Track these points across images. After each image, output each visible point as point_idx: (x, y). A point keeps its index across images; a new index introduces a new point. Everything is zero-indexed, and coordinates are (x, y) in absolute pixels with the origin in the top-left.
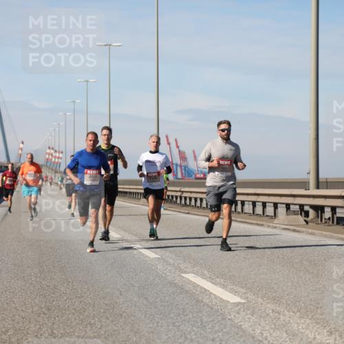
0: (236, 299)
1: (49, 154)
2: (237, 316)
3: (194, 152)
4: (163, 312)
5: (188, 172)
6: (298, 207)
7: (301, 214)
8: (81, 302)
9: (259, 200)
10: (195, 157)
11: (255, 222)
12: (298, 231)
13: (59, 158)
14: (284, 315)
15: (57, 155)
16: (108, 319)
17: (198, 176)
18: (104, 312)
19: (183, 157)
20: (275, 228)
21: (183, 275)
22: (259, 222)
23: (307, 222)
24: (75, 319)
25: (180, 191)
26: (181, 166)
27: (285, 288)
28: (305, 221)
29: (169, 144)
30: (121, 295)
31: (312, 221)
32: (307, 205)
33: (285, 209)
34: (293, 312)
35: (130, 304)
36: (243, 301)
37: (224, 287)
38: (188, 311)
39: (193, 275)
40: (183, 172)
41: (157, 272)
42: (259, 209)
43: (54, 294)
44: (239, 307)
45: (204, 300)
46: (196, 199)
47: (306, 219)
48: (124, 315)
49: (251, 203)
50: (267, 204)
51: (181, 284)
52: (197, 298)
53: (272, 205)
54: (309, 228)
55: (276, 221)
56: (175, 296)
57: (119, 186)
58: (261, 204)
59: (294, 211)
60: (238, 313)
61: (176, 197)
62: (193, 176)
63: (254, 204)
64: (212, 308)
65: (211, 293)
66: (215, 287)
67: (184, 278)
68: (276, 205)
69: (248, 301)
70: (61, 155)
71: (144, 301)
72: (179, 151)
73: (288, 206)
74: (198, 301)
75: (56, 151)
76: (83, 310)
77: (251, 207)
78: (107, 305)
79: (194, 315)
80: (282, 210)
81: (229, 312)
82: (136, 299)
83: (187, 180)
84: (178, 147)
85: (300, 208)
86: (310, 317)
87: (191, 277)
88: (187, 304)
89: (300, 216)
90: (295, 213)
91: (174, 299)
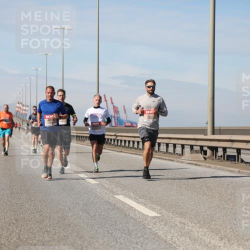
0: (154, 214)
1: (18, 107)
2: (154, 226)
3: (124, 107)
4: (101, 223)
5: (119, 121)
6: (199, 147)
7: (201, 153)
8: (41, 215)
9: (171, 142)
10: (125, 111)
11: (168, 158)
12: (199, 165)
13: (25, 110)
14: (188, 226)
15: (24, 108)
16: (60, 228)
17: (127, 124)
18: (57, 223)
19: (116, 110)
20: (183, 162)
21: (115, 196)
22: (171, 159)
23: (205, 159)
24: (36, 228)
25: (115, 135)
26: (114, 118)
27: (189, 206)
28: (204, 157)
29: (106, 101)
30: (70, 210)
31: (209, 158)
32: (205, 146)
33: (190, 149)
34: (195, 224)
35: (76, 217)
36: (159, 215)
37: (145, 205)
38: (119, 222)
39: (122, 196)
40: (116, 121)
41: (96, 194)
42: (171, 149)
43: (21, 209)
44: (155, 220)
45: (131, 215)
46: (125, 141)
47: (205, 156)
48: (72, 225)
49: (165, 144)
50: (177, 145)
51: (113, 203)
52: (125, 213)
53: (181, 146)
54: (206, 163)
55: (183, 158)
56: (109, 211)
57: (72, 132)
58: (172, 145)
59: (196, 151)
60: (155, 224)
61: (111, 140)
62: (124, 125)
63: (167, 145)
64: (136, 220)
65: (135, 210)
66: (139, 205)
67: (116, 198)
68: (183, 146)
69: (162, 215)
70: (27, 108)
71: (87, 215)
72: (114, 106)
73: (192, 147)
74: (125, 215)
75: (23, 106)
76: (42, 221)
77: (165, 147)
78: (59, 217)
79: (123, 225)
80: (187, 150)
81: (148, 223)
82: (80, 213)
83: (119, 127)
84: (112, 103)
85: (200, 148)
86: (207, 227)
87: (120, 197)
88: (118, 217)
89: (200, 154)
90: (197, 152)
91: (109, 213)
